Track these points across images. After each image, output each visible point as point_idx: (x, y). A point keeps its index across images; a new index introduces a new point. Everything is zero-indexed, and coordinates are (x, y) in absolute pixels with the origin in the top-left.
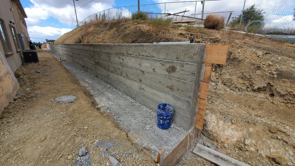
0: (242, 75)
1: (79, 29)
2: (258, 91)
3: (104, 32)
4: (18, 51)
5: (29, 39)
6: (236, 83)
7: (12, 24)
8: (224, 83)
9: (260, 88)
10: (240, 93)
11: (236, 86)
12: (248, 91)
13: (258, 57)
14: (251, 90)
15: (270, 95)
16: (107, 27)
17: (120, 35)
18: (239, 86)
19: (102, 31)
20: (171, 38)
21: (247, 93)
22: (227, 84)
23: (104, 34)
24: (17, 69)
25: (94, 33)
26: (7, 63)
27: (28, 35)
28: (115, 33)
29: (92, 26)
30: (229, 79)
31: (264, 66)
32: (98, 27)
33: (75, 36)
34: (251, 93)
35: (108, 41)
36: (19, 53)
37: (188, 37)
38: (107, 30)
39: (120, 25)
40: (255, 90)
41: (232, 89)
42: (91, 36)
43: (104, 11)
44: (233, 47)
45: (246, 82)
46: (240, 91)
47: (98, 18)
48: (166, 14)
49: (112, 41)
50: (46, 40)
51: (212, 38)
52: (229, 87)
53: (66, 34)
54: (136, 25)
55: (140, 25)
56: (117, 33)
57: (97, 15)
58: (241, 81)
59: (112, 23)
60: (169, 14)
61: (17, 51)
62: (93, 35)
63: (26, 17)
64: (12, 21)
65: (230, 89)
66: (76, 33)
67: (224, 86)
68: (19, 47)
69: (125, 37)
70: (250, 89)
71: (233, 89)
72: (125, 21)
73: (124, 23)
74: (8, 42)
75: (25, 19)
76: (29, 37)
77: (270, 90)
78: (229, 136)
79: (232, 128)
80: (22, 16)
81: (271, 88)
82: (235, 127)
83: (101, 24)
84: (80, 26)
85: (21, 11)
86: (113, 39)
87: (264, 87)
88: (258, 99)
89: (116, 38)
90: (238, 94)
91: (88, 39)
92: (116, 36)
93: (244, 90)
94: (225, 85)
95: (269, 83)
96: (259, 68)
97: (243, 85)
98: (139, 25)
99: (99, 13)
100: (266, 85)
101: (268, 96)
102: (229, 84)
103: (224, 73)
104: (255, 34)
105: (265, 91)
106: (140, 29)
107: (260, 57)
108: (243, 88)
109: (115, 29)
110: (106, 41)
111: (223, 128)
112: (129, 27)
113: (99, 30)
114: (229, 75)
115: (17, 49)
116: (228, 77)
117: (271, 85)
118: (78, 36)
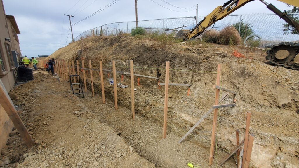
0: (262, 91)
1: (75, 44)
2: (283, 107)
3: (105, 48)
4: (12, 70)
5: (21, 55)
6: (257, 99)
7: (7, 42)
8: (243, 100)
9: (286, 105)
10: (263, 110)
11: (258, 102)
12: (272, 108)
13: (272, 71)
14: (276, 107)
15: (296, 111)
16: (107, 42)
17: (122, 50)
18: (262, 103)
19: (102, 47)
20: (179, 54)
21: (271, 109)
22: (247, 101)
23: (105, 50)
24: (10, 90)
25: (93, 48)
26: (3, 85)
27: (20, 51)
28: (117, 48)
29: (90, 41)
30: (249, 95)
31: (283, 81)
32: (98, 42)
33: (71, 52)
34: (276, 110)
35: (111, 57)
36: (12, 72)
37: (196, 53)
38: (108, 45)
39: (122, 40)
40: (280, 107)
41: (253, 105)
42: (91, 52)
43: (101, 26)
44: (244, 62)
45: (267, 98)
46: (263, 107)
47: (95, 33)
48: (165, 29)
49: (115, 56)
50: (39, 55)
51: (219, 53)
52: (249, 103)
53: (61, 49)
54: (138, 40)
55: (143, 40)
56: (119, 48)
57: (93, 31)
58: (262, 97)
59: (112, 39)
60: (168, 30)
61: (10, 70)
62: (93, 51)
63: (19, 33)
64: (7, 38)
65: (250, 106)
66: (73, 48)
67: (244, 103)
68: (12, 65)
69: (129, 52)
70: (274, 106)
71: (255, 106)
72: (126, 36)
73: (125, 39)
74: (3, 61)
75: (18, 35)
76: (21, 53)
77: (296, 106)
78: (264, 160)
79: (266, 151)
80: (15, 32)
81: (296, 104)
82: (269, 150)
83: (100, 39)
84: (76, 41)
85: (14, 27)
86: (116, 55)
87: (289, 103)
88: (284, 116)
89: (118, 54)
90: (261, 110)
91: (87, 55)
92: (119, 52)
93: (267, 107)
94: (244, 101)
95: (293, 99)
96: (278, 83)
97: (265, 101)
98: (141, 41)
99: (96, 28)
100: (290, 101)
101: (295, 113)
102: (250, 101)
103: (242, 89)
104: (256, 48)
105: (290, 108)
106: (143, 44)
107: (274, 71)
108: (266, 104)
109: (117, 44)
110: (108, 57)
111: (256, 151)
112: (131, 42)
113: (99, 45)
114: (248, 91)
115: (10, 68)
116: (247, 93)
117: (296, 101)
118: (74, 52)
